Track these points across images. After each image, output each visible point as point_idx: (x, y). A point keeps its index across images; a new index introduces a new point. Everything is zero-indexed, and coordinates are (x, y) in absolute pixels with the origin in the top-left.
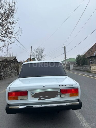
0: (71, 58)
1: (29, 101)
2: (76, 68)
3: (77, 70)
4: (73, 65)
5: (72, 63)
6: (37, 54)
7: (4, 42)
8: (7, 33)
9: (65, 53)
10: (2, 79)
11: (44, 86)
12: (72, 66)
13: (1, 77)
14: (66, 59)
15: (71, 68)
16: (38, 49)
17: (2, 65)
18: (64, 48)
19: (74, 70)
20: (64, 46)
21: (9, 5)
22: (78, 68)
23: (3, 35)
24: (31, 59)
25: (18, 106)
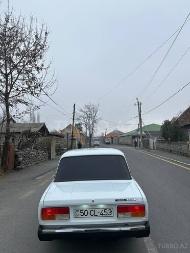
0: (153, 125)
1: (72, 221)
2: (161, 145)
3: (163, 149)
4: (155, 140)
5: (153, 134)
6: (86, 116)
7: (27, 105)
8: (31, 87)
9: (140, 115)
10: (21, 169)
11: (93, 201)
12: (153, 141)
13: (19, 165)
14: (143, 126)
15: (151, 146)
16: (88, 107)
17: (21, 142)
18: (138, 105)
19: (158, 149)
20: (138, 102)
21: (36, 36)
22: (166, 145)
23: (24, 90)
24: (74, 126)
25: (56, 229)
